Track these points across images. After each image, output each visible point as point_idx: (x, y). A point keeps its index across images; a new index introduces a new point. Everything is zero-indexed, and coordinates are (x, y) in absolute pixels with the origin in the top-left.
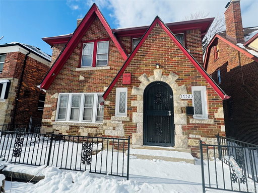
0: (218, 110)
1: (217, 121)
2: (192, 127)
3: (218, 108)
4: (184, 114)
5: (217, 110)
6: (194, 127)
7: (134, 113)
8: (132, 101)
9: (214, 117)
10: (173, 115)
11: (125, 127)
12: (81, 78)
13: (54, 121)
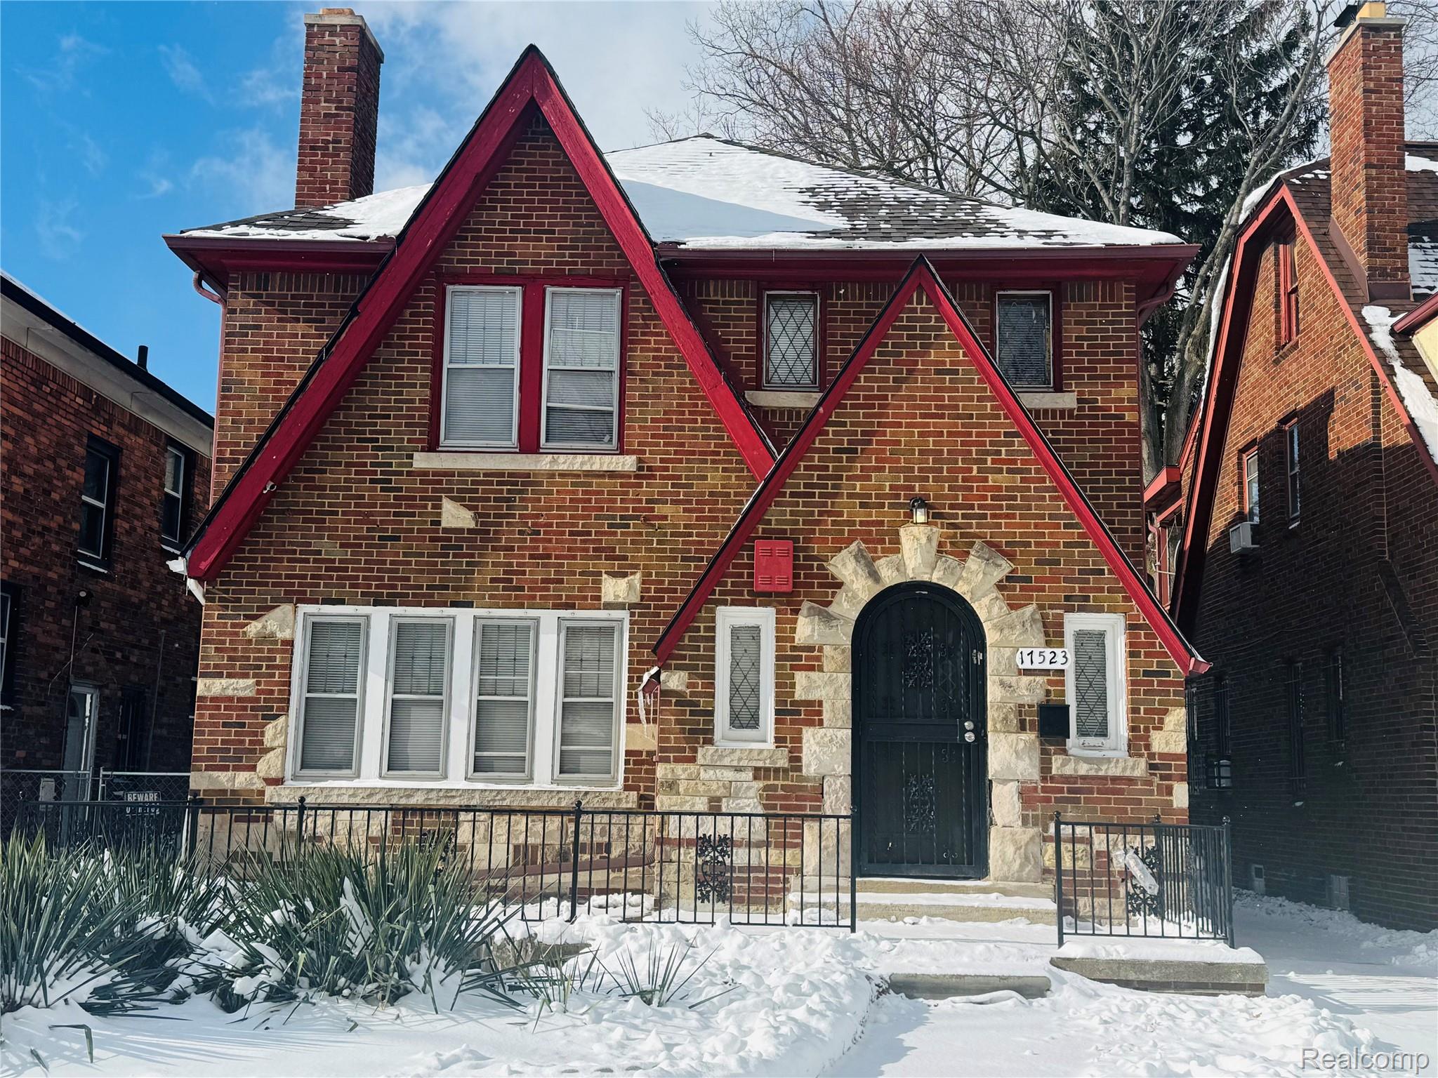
0: (1167, 719)
1: (1160, 764)
2: (1061, 790)
4: (1030, 736)
5: (1161, 721)
6: (1070, 791)
7: (808, 734)
8: (800, 677)
9: (1148, 747)
10: (982, 741)
11: (769, 795)
12: (455, 516)
13: (278, 781)
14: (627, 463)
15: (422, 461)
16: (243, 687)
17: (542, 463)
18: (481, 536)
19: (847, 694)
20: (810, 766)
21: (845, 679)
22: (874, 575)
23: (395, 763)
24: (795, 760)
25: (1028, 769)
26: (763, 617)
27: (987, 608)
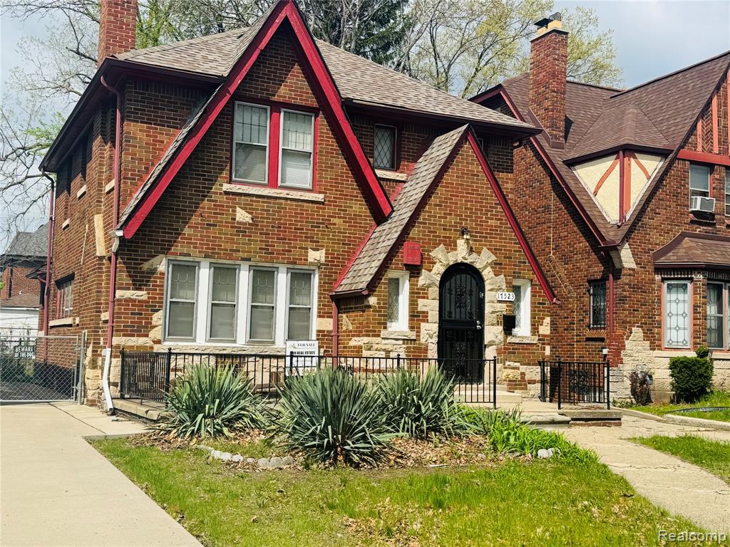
0: (544, 321)
1: (542, 339)
2: (510, 349)
3: (544, 319)
4: (501, 328)
5: (542, 322)
6: (512, 349)
7: (423, 325)
8: (420, 301)
9: (538, 332)
10: (483, 329)
11: (408, 350)
12: (242, 216)
13: (158, 342)
14: (320, 197)
15: (227, 188)
16: (141, 295)
18: (254, 226)
19: (437, 309)
20: (423, 339)
21: (436, 303)
24: (418, 336)
25: (500, 340)
26: (402, 275)
27: (487, 274)
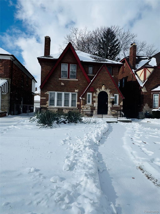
0: (121, 102)
1: (121, 106)
2: (113, 108)
4: (111, 104)
7: (94, 103)
8: (94, 99)
10: (107, 104)
11: (91, 108)
12: (62, 84)
13: (48, 106)
14: (77, 80)
15: (59, 79)
16: (45, 98)
17: (70, 80)
18: (65, 86)
19: (97, 100)
20: (94, 106)
21: (97, 99)
22: (100, 90)
23: (58, 105)
24: (93, 105)
25: (111, 106)
26: (91, 94)
27: (108, 93)
